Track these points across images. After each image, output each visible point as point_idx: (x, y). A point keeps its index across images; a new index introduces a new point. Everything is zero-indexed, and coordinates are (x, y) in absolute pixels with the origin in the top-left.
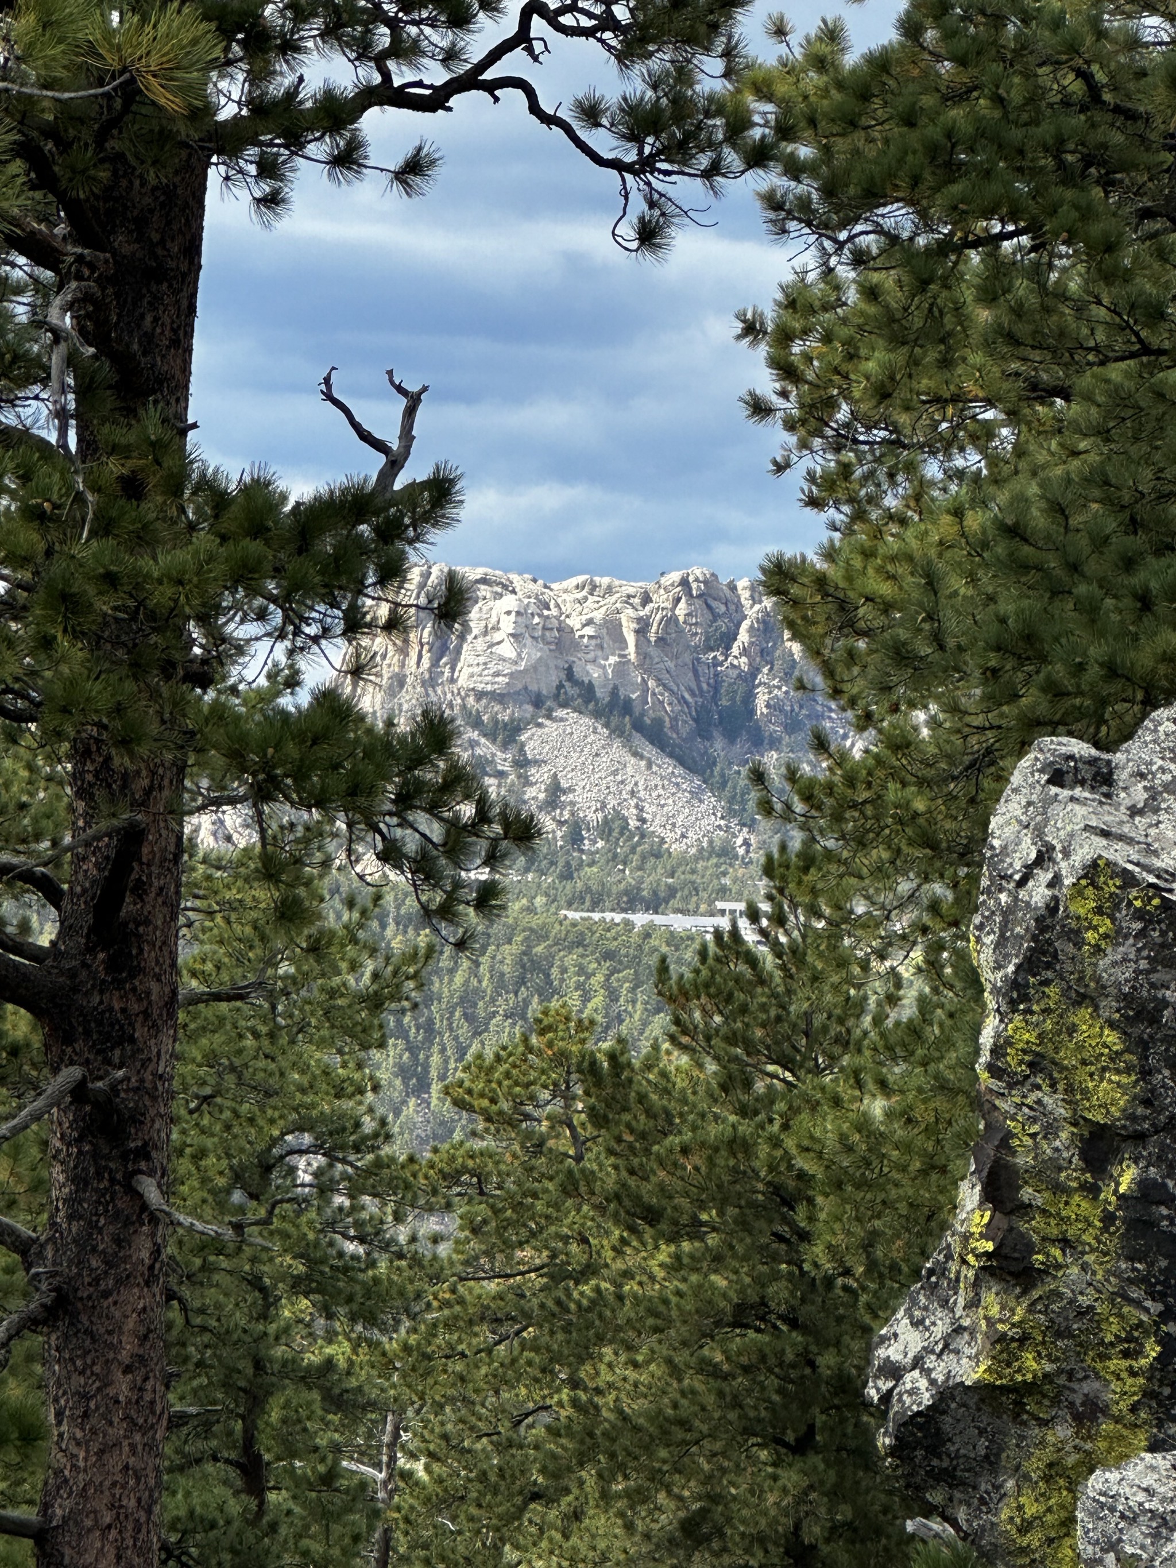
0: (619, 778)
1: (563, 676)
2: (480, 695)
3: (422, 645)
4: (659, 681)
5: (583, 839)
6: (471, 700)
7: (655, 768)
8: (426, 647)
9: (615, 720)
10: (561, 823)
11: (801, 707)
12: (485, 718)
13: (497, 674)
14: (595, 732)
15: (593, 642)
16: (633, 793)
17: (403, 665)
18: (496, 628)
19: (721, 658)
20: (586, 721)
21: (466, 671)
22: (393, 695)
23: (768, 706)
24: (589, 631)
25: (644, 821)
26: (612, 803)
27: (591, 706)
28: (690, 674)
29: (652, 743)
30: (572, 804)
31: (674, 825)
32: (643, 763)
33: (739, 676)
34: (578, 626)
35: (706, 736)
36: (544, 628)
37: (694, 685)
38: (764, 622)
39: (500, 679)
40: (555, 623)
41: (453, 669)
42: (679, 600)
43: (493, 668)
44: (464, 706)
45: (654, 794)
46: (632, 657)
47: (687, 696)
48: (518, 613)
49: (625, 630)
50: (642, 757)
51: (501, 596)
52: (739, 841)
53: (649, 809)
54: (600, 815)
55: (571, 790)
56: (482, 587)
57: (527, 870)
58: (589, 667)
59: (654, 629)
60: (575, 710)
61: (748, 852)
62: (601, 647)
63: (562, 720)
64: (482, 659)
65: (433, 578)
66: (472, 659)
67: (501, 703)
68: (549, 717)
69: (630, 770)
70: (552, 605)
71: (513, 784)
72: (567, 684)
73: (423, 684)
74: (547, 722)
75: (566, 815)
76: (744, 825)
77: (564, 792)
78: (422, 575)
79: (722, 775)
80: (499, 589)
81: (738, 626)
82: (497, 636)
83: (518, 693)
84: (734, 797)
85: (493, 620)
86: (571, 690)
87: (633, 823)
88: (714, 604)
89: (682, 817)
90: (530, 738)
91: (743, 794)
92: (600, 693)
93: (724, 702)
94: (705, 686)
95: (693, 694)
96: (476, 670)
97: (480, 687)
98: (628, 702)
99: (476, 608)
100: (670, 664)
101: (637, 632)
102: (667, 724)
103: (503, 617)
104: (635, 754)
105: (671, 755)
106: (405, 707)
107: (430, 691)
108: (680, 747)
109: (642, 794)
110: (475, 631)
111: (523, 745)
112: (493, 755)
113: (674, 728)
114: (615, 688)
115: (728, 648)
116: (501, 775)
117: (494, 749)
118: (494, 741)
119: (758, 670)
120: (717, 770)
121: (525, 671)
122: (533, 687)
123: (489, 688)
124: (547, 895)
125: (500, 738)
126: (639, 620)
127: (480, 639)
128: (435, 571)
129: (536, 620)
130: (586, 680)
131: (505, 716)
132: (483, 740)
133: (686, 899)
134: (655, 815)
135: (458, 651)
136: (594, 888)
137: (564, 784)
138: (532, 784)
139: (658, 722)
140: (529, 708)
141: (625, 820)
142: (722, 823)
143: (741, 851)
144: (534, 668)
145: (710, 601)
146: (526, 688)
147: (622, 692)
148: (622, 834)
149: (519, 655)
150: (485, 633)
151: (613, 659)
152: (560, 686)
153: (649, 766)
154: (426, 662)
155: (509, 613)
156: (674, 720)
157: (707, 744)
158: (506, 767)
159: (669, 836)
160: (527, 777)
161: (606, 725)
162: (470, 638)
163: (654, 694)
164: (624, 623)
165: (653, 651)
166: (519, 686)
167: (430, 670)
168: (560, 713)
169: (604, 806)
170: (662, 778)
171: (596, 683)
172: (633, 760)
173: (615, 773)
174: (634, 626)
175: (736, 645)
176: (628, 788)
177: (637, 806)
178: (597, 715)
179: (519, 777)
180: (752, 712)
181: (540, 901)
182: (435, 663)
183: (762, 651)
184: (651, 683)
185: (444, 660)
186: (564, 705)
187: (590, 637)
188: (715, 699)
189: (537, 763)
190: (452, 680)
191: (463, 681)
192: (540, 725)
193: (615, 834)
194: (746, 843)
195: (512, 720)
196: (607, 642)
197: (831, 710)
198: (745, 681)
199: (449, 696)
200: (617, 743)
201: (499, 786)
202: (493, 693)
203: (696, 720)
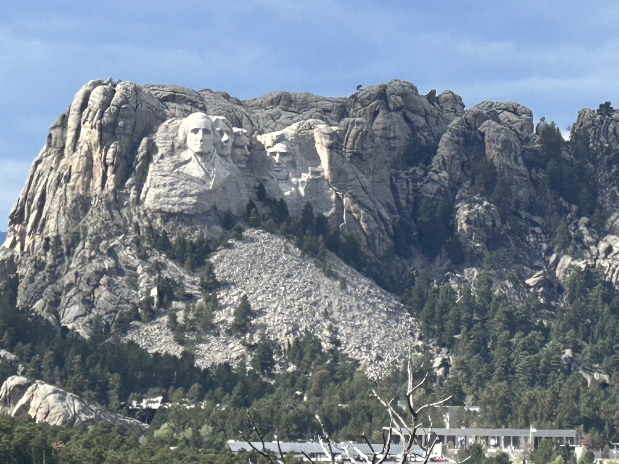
0: (312, 299)
1: (254, 196)
2: (167, 216)
3: (106, 166)
4: (354, 199)
5: (273, 363)
6: (158, 222)
7: (349, 288)
8: (110, 169)
9: (308, 239)
10: (250, 347)
11: (504, 222)
12: (173, 240)
13: (185, 194)
14: (287, 252)
15: (285, 159)
16: (326, 315)
17: (87, 186)
18: (183, 147)
19: (420, 173)
20: (278, 240)
21: (153, 192)
22: (77, 219)
23: (468, 222)
24: (280, 148)
25: (338, 343)
26: (304, 325)
27: (283, 225)
28: (389, 190)
29: (347, 262)
30: (264, 326)
31: (369, 347)
32: (337, 283)
33: (439, 191)
34: (269, 143)
35: (405, 254)
36: (235, 146)
37: (391, 201)
38: (465, 135)
39: (187, 200)
40: (246, 141)
41: (139, 191)
42: (376, 113)
43: (180, 188)
44: (150, 229)
45: (349, 315)
46: (326, 173)
47: (384, 213)
48: (205, 131)
49: (318, 146)
50: (336, 277)
51: (190, 112)
52: (438, 361)
53: (343, 330)
54: (291, 339)
55: (261, 312)
56: (171, 105)
57: (200, 398)
58: (282, 185)
59: (349, 145)
60: (266, 230)
61: (446, 372)
62: (293, 164)
63: (252, 240)
64: (168, 180)
65: (117, 95)
66: (158, 179)
67: (189, 224)
68: (240, 238)
69: (323, 291)
70: (245, 120)
71: (201, 309)
72: (258, 204)
73: (108, 206)
74: (236, 243)
75: (257, 339)
76: (443, 345)
77: (255, 315)
78: (105, 93)
79: (421, 295)
80: (189, 108)
81: (438, 138)
82: (186, 155)
83: (206, 213)
84: (432, 316)
85: (181, 137)
86: (263, 210)
87: (326, 346)
88: (413, 117)
89: (377, 337)
90: (220, 260)
91: (442, 313)
92: (292, 211)
93: (423, 218)
94: (403, 202)
95: (391, 210)
96: (162, 190)
97: (167, 208)
98: (322, 220)
99: (161, 128)
100: (366, 181)
101: (330, 147)
102: (364, 242)
103: (191, 136)
104: (329, 274)
105: (367, 275)
106: (90, 230)
107: (116, 213)
108: (378, 266)
109: (336, 315)
110: (161, 151)
111: (211, 267)
112: (183, 278)
113: (370, 246)
114: (309, 206)
115: (428, 162)
116: (189, 298)
117: (181, 272)
118: (182, 264)
119: (459, 184)
120: (415, 289)
121: (214, 190)
122: (223, 207)
123: (176, 209)
124: (214, 424)
125: (188, 261)
126: (332, 135)
127: (167, 159)
128: (119, 87)
129: (225, 137)
130: (278, 198)
131: (194, 237)
132: (170, 263)
133: (358, 426)
134: (349, 336)
135: (144, 172)
136: (263, 415)
137: (254, 306)
138: (221, 308)
139: (352, 241)
140: (218, 229)
141: (318, 342)
142: (420, 343)
143: (440, 372)
144: (222, 188)
145: (409, 114)
146: (215, 208)
147: (316, 211)
148: (313, 357)
149: (207, 175)
150: (172, 151)
151: (306, 177)
152: (251, 205)
153: (343, 286)
154: (110, 184)
155: (195, 131)
156: (371, 238)
157: (405, 261)
158: (195, 290)
159: (364, 358)
160: (216, 301)
161: (299, 245)
162: (156, 158)
163: (349, 212)
164: (317, 139)
165: (347, 166)
166: (208, 206)
167: (114, 192)
168: (248, 232)
169: (296, 328)
170: (358, 298)
171: (288, 203)
172: (327, 281)
173: (308, 294)
174: (326, 141)
175: (436, 158)
176: (322, 310)
177: (330, 328)
178: (287, 234)
179: (208, 300)
180: (453, 227)
181: (206, 430)
182: (120, 184)
183: (463, 165)
184: (346, 200)
185: (129, 181)
186: (255, 225)
187: (282, 154)
188: (414, 215)
189: (226, 285)
190: (138, 202)
191: (149, 202)
192: (229, 246)
193: (307, 357)
194: (445, 364)
195: (201, 241)
196: (300, 159)
197: (536, 224)
198: (445, 195)
199: (135, 218)
200: (310, 264)
201: (187, 310)
202: (180, 214)
203: (394, 238)
